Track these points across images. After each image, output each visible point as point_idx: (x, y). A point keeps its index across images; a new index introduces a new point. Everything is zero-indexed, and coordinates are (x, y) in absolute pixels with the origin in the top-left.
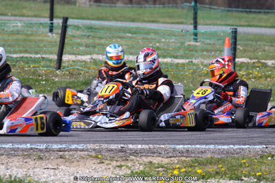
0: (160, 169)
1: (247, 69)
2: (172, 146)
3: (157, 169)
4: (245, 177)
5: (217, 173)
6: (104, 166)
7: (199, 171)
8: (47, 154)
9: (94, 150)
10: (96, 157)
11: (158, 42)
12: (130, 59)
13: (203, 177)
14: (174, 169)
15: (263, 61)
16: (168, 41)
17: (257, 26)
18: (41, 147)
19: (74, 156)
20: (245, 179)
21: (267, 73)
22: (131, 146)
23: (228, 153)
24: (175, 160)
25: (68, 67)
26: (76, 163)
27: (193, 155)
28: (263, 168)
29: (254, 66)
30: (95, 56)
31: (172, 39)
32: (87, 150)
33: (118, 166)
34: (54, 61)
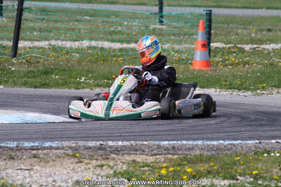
0: (146, 168)
1: (223, 55)
2: (156, 143)
3: (142, 169)
4: (240, 176)
5: (209, 172)
6: (83, 166)
7: (189, 170)
8: (19, 154)
9: (71, 148)
10: (74, 156)
11: (120, 26)
12: (92, 45)
13: (194, 177)
14: (161, 168)
15: (239, 46)
16: (130, 24)
17: (226, 7)
18: (12, 146)
19: (49, 155)
20: (241, 178)
21: (244, 59)
22: (110, 143)
23: (218, 149)
24: (161, 158)
25: (24, 54)
26: (51, 163)
27: (180, 152)
28: (259, 165)
29: (229, 52)
30: (53, 42)
31: (135, 21)
32: (63, 148)
33: (99, 166)
34: (9, 48)
